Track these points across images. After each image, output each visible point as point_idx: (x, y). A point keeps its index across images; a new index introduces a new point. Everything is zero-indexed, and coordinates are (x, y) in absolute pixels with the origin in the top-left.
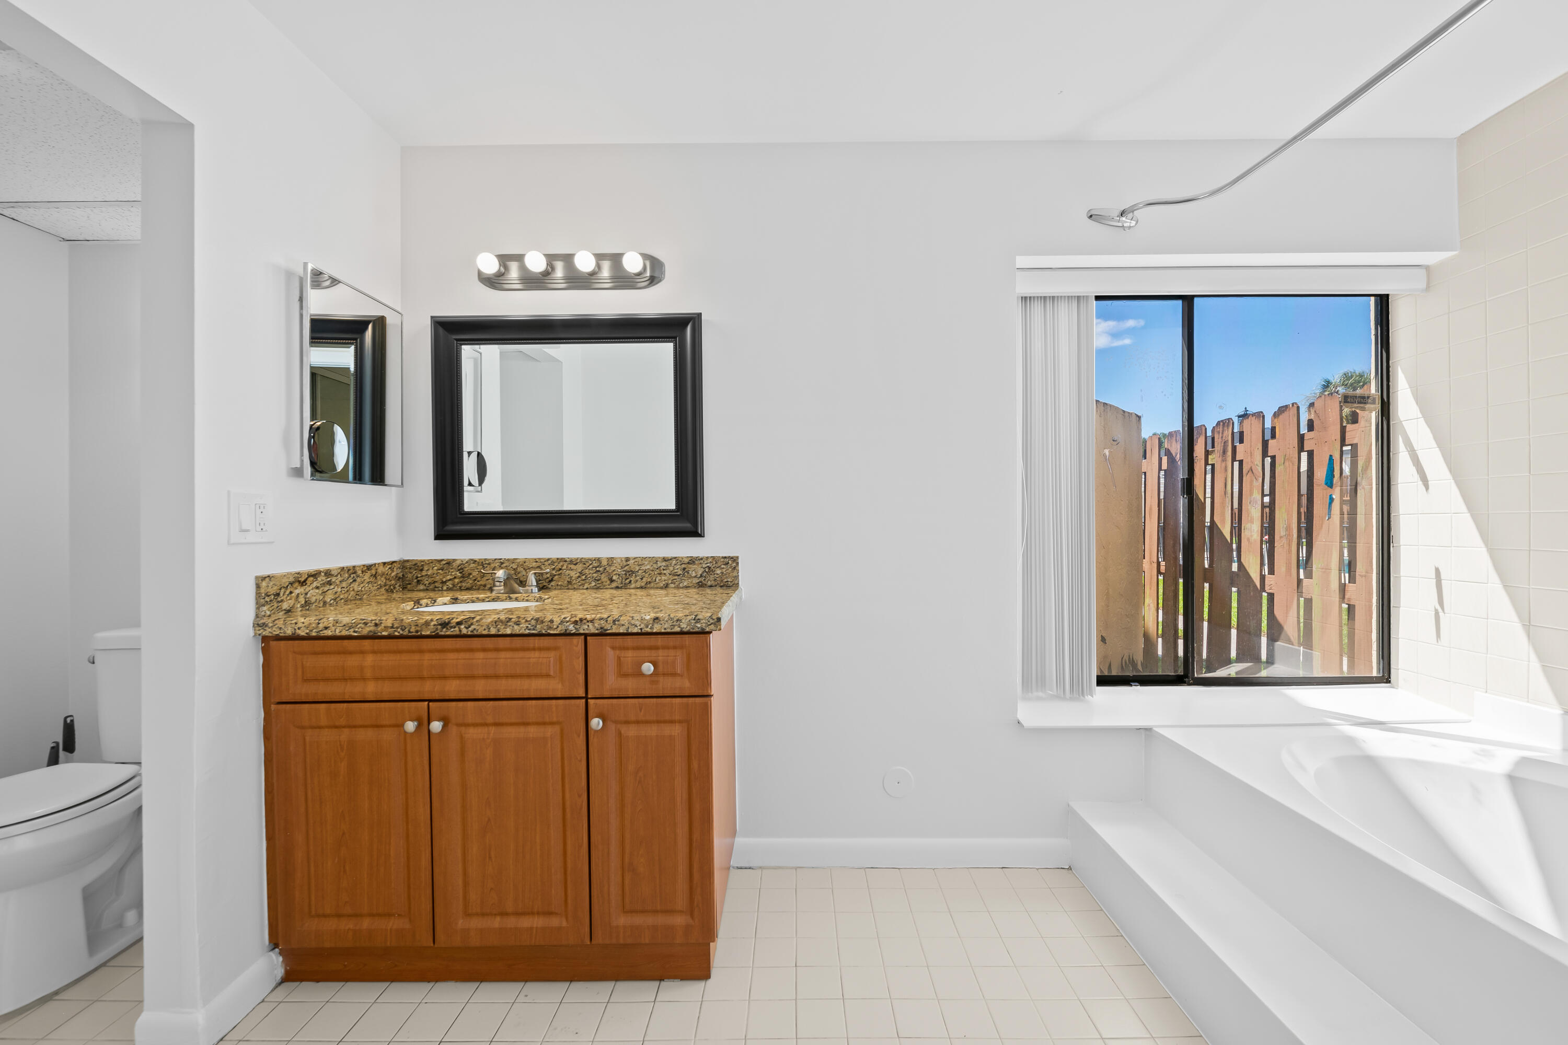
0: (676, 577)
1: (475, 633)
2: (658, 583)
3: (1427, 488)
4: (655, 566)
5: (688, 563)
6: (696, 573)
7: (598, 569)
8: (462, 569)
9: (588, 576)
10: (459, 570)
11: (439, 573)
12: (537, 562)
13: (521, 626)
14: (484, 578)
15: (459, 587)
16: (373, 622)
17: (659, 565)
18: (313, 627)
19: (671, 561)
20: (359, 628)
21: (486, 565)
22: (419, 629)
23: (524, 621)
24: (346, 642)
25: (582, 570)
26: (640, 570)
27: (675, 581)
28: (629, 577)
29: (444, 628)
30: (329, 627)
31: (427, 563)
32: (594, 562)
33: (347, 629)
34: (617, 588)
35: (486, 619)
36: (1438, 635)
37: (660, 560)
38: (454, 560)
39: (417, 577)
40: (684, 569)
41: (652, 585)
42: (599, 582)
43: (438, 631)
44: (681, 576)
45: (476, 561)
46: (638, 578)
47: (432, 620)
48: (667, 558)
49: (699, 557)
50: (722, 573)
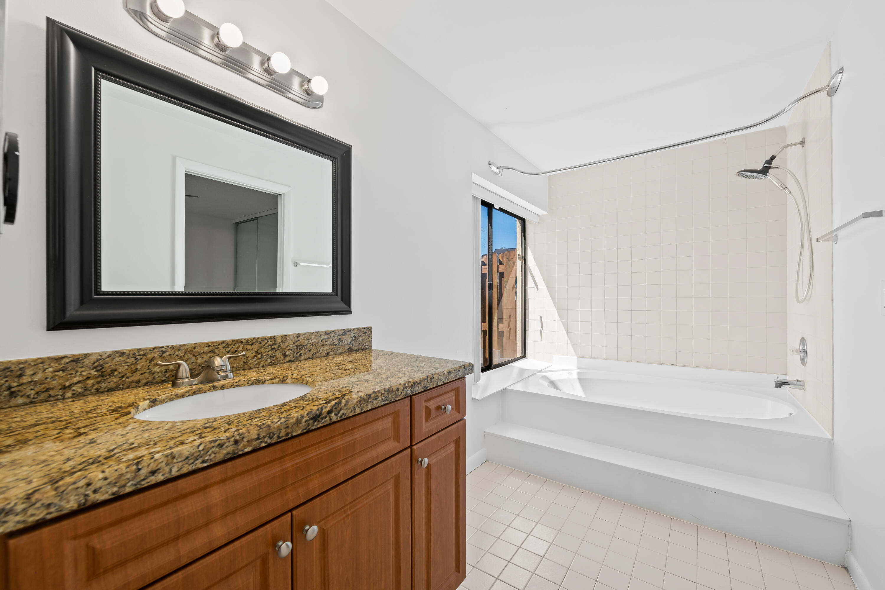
0: (334, 346)
1: (344, 417)
2: (322, 353)
3: (538, 289)
4: (320, 339)
5: (342, 335)
6: (347, 341)
7: (273, 347)
8: (101, 365)
9: (264, 355)
10: (95, 368)
11: (57, 375)
12: (209, 346)
13: (378, 399)
14: (138, 372)
15: (96, 389)
16: (232, 439)
17: (322, 338)
18: (128, 479)
19: (330, 334)
20: (210, 455)
21: (141, 357)
22: (289, 430)
23: (380, 394)
24: (181, 483)
25: (259, 349)
26: (308, 343)
27: (333, 349)
28: (300, 351)
29: (316, 421)
30: (159, 469)
31: (33, 364)
32: (270, 341)
33: (191, 461)
34: (290, 361)
35: (352, 401)
36: (541, 338)
37: (323, 334)
38: (86, 356)
39: (9, 388)
40: (340, 339)
41: (317, 354)
42: (274, 358)
43: (309, 427)
44: (338, 345)
45: (124, 353)
46: (307, 350)
47: (302, 417)
48: (328, 331)
49: (349, 329)
50: (363, 340)
